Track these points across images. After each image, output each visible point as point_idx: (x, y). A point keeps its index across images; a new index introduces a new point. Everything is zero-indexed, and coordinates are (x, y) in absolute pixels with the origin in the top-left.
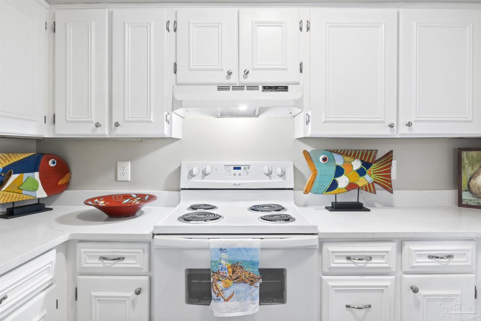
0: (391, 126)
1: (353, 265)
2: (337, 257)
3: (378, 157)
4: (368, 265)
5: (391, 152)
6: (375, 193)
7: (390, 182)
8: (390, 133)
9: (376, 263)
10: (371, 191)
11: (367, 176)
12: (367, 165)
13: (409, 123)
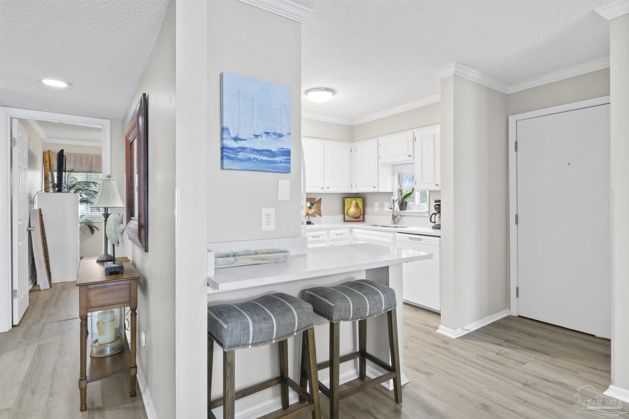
0: (322, 188)
1: (314, 239)
2: (310, 237)
3: (316, 201)
4: (319, 239)
5: (321, 199)
6: (315, 217)
7: (320, 211)
8: (321, 191)
9: (321, 238)
10: (314, 216)
11: (312, 209)
12: (312, 204)
13: (328, 187)
